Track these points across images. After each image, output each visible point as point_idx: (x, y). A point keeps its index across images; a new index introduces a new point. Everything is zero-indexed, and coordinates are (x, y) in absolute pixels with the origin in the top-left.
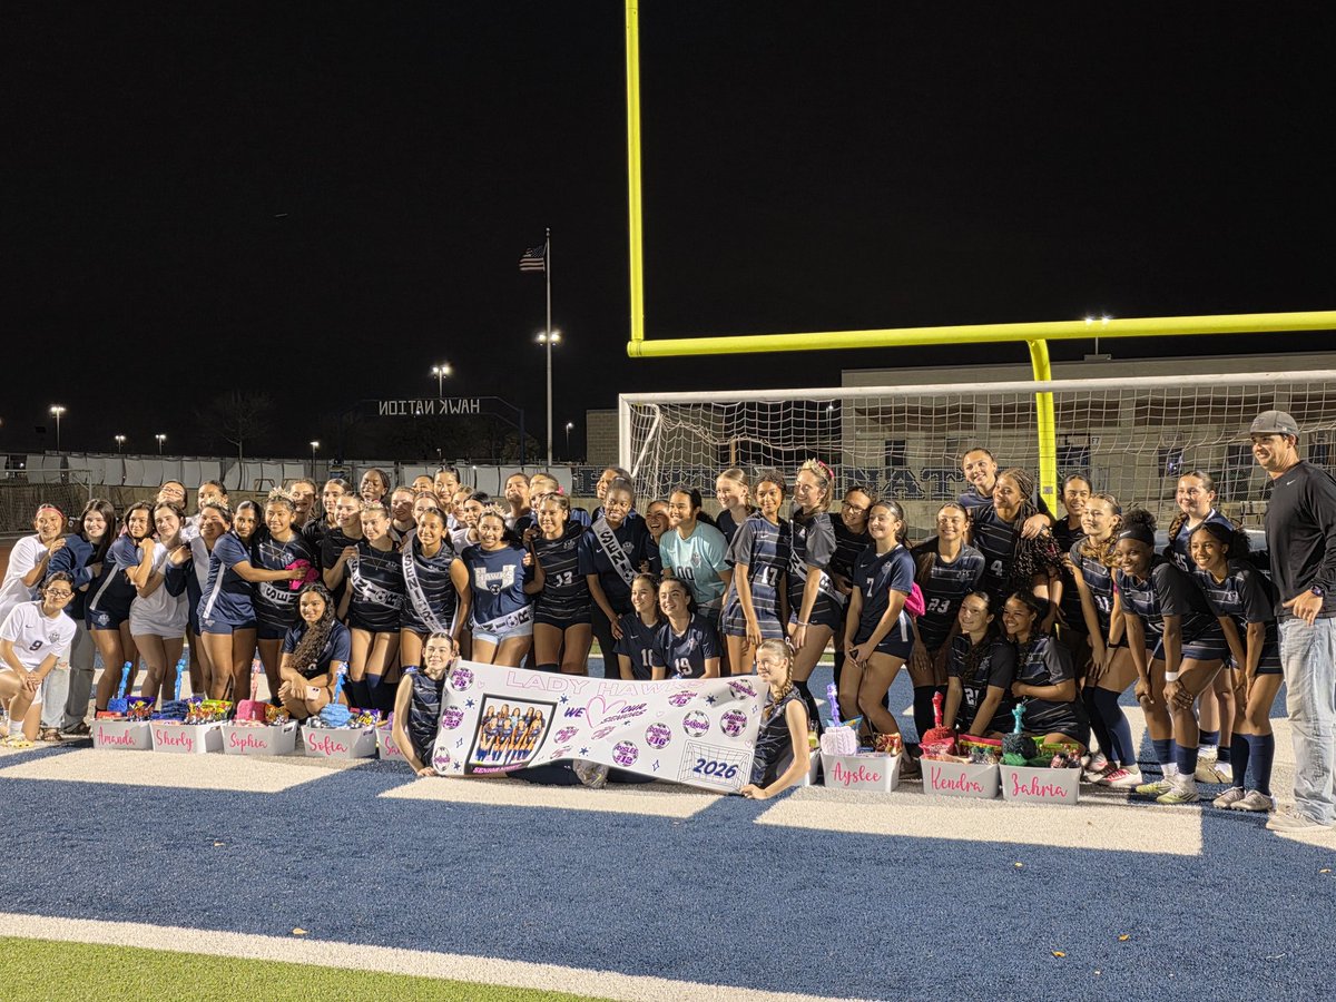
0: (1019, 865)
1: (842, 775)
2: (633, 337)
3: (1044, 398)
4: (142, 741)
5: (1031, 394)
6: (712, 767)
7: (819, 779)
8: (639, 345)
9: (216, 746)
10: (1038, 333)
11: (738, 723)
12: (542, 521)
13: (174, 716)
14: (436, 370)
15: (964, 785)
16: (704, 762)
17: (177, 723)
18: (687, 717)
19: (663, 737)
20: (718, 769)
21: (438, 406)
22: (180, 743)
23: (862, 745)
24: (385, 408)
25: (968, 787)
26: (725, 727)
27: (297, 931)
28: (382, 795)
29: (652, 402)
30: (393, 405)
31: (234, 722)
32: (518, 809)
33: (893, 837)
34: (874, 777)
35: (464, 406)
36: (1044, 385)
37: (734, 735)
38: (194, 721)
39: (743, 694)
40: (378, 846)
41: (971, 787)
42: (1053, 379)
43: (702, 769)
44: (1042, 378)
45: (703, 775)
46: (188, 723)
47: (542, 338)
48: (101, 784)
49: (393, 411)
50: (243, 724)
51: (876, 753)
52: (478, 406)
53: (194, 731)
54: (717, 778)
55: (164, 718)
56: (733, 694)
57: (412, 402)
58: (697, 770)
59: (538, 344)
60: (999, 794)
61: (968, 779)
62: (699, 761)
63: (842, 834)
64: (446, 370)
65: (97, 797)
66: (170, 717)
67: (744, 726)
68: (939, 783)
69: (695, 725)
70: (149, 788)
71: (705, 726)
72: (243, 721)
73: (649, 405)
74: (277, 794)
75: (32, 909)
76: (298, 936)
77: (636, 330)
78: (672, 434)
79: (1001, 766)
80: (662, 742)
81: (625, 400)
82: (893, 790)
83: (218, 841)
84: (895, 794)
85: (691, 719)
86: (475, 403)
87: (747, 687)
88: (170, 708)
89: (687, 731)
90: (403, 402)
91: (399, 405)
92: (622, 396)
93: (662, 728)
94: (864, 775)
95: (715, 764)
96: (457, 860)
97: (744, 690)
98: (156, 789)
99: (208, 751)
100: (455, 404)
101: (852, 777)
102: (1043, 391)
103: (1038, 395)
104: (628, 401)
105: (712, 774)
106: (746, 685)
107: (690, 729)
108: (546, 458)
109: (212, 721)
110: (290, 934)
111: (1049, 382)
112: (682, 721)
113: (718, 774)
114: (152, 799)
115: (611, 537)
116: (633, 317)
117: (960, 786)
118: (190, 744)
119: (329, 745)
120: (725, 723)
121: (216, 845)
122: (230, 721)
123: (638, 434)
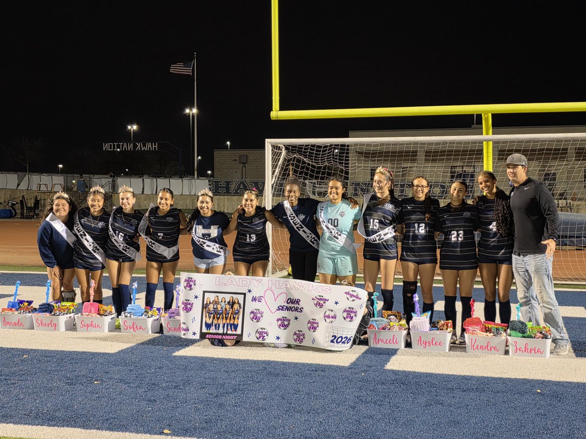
0: (539, 391)
1: (422, 342)
2: (273, 109)
3: (487, 144)
4: (27, 325)
5: (481, 142)
6: (340, 339)
7: (408, 345)
8: (277, 113)
9: (72, 327)
10: (487, 110)
11: (352, 315)
12: (245, 205)
13: (46, 311)
14: (129, 127)
15: (489, 348)
16: (335, 337)
17: (48, 314)
18: (325, 313)
19: (315, 325)
20: (343, 340)
21: (135, 146)
22: (50, 325)
23: (432, 327)
24: (106, 147)
25: (491, 349)
26: (345, 317)
27: (166, 431)
28: (174, 354)
29: (280, 144)
30: (111, 145)
31: (82, 314)
32: (255, 362)
33: (464, 376)
34: (440, 344)
35: (150, 146)
36: (488, 137)
37: (350, 321)
38: (58, 314)
39: (354, 298)
40: (187, 383)
41: (493, 349)
42: (493, 134)
43: (335, 341)
44: (487, 134)
45: (336, 344)
46: (54, 315)
47: (187, 111)
48: (13, 349)
49: (111, 148)
50: (88, 315)
51: (439, 331)
52: (156, 146)
53: (58, 320)
54: (343, 345)
55: (40, 312)
56: (348, 299)
57: (121, 144)
58: (332, 341)
59: (185, 115)
60: (507, 352)
61: (491, 345)
62: (333, 337)
63: (436, 375)
64: (135, 127)
65: (14, 356)
66: (44, 312)
67: (355, 316)
68: (475, 346)
69: (328, 317)
70: (42, 351)
71: (334, 317)
72: (87, 313)
73: (280, 145)
74: (116, 353)
75: (6, 420)
76: (167, 434)
77: (275, 106)
78: (289, 161)
79: (508, 337)
80: (315, 328)
81: (269, 143)
82: (449, 351)
83: (95, 380)
84: (451, 352)
85: (327, 314)
86: (155, 145)
87: (355, 295)
88: (43, 307)
89: (325, 320)
90: (116, 144)
91: (114, 145)
92: (267, 140)
93: (314, 321)
94: (434, 343)
95: (342, 337)
96: (235, 391)
97: (354, 296)
98: (45, 351)
99: (67, 330)
100: (144, 145)
101: (427, 344)
102: (488, 141)
103: (484, 142)
104: (270, 143)
105: (341, 343)
106: (355, 294)
107: (327, 320)
108: (194, 175)
109: (67, 314)
110: (162, 433)
111: (491, 136)
112: (323, 315)
113: (344, 343)
114: (47, 357)
115: (294, 217)
116: (273, 98)
117: (488, 348)
118: (55, 326)
119: (135, 326)
120: (345, 315)
121: (95, 382)
122: (80, 314)
123: (275, 160)
